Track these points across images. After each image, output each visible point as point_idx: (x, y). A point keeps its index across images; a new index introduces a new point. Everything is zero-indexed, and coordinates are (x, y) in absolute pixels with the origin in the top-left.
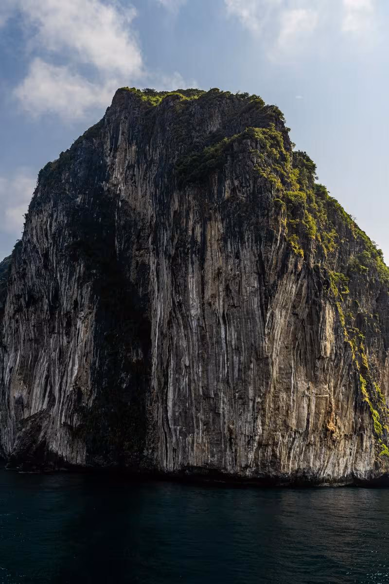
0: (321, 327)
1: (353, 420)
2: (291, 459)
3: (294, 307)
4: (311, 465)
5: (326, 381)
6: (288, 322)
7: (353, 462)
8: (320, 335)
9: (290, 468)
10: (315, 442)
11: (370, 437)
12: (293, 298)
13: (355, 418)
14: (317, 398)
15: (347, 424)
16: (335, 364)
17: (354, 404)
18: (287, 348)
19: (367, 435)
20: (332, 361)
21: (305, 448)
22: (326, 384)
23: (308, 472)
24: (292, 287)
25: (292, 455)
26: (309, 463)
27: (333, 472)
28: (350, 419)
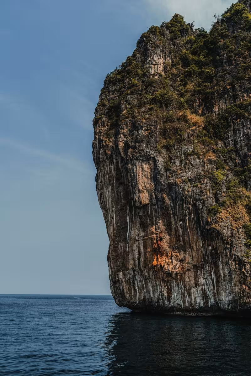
0: (132, 185)
1: (203, 250)
2: (138, 291)
3: (118, 179)
4: (152, 296)
5: (153, 223)
6: (116, 191)
7: (215, 291)
8: (133, 190)
9: (138, 298)
10: (149, 276)
11: (227, 263)
12: (114, 175)
13: (204, 247)
14: (143, 240)
15: (194, 254)
16: (159, 206)
17: (199, 234)
18: (121, 210)
19: (222, 263)
20: (155, 205)
21: (145, 282)
22: (152, 226)
23: (151, 301)
24: (110, 168)
25: (137, 288)
26: (150, 294)
27: (184, 302)
28: (198, 250)
